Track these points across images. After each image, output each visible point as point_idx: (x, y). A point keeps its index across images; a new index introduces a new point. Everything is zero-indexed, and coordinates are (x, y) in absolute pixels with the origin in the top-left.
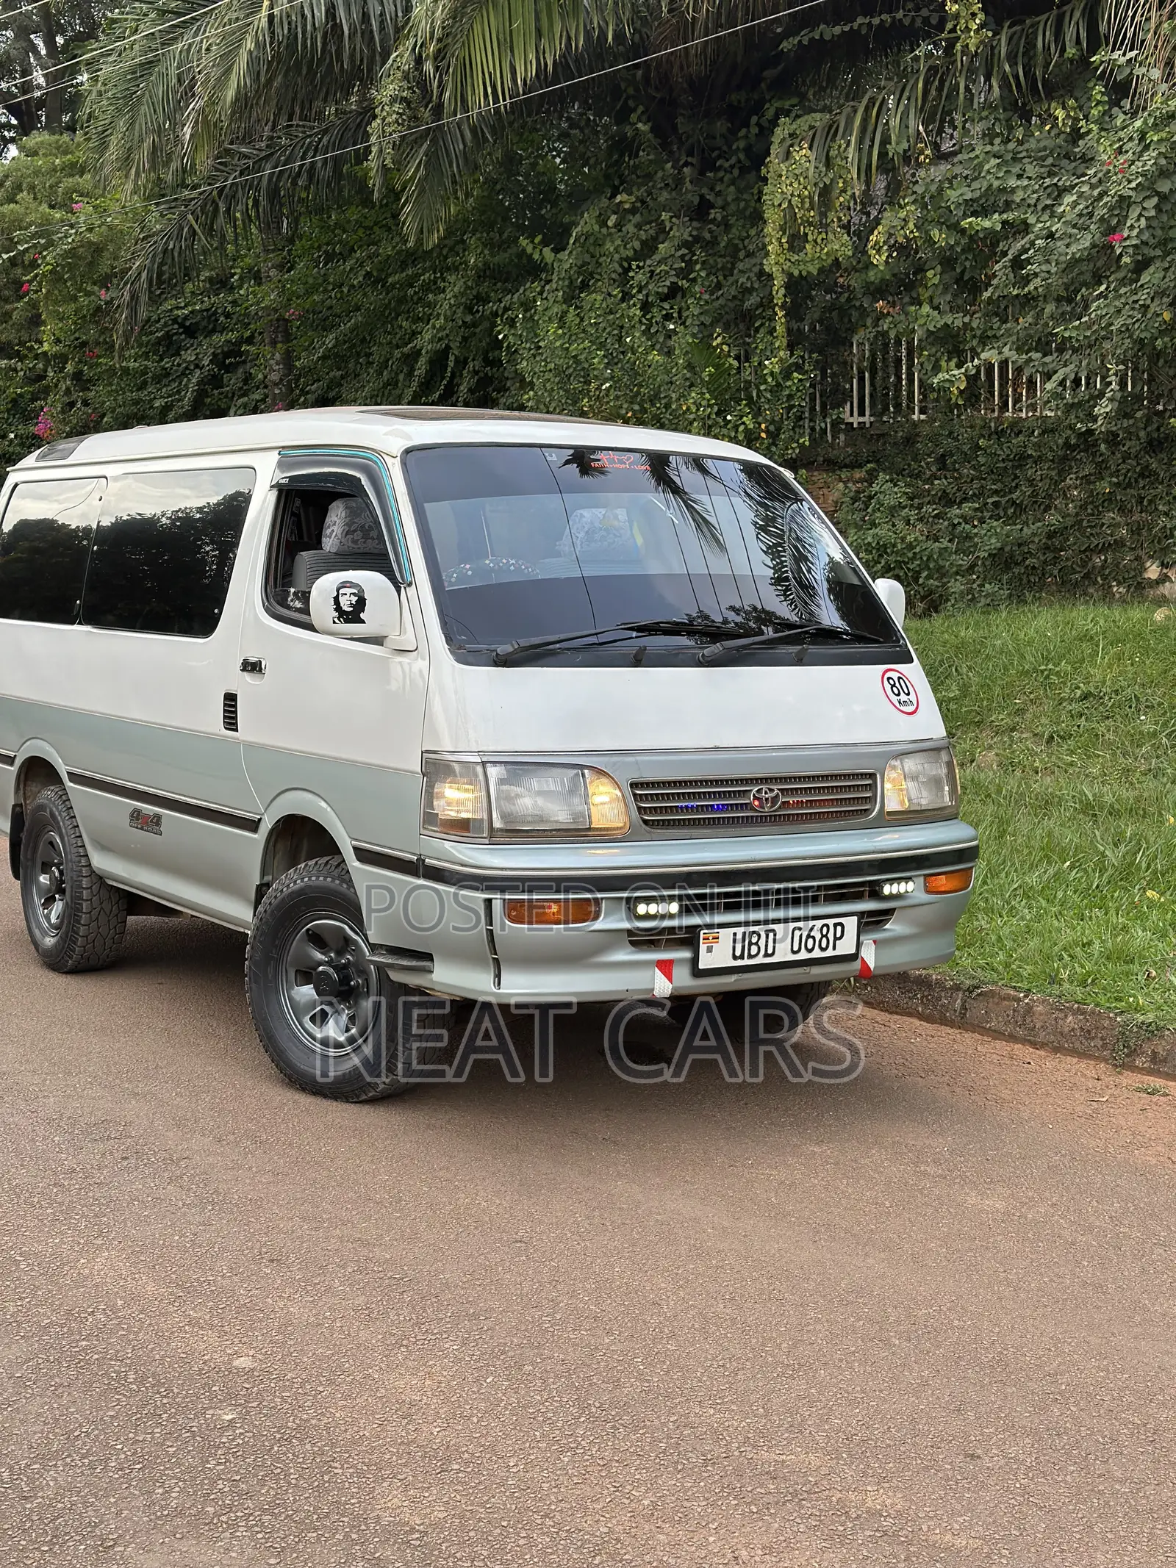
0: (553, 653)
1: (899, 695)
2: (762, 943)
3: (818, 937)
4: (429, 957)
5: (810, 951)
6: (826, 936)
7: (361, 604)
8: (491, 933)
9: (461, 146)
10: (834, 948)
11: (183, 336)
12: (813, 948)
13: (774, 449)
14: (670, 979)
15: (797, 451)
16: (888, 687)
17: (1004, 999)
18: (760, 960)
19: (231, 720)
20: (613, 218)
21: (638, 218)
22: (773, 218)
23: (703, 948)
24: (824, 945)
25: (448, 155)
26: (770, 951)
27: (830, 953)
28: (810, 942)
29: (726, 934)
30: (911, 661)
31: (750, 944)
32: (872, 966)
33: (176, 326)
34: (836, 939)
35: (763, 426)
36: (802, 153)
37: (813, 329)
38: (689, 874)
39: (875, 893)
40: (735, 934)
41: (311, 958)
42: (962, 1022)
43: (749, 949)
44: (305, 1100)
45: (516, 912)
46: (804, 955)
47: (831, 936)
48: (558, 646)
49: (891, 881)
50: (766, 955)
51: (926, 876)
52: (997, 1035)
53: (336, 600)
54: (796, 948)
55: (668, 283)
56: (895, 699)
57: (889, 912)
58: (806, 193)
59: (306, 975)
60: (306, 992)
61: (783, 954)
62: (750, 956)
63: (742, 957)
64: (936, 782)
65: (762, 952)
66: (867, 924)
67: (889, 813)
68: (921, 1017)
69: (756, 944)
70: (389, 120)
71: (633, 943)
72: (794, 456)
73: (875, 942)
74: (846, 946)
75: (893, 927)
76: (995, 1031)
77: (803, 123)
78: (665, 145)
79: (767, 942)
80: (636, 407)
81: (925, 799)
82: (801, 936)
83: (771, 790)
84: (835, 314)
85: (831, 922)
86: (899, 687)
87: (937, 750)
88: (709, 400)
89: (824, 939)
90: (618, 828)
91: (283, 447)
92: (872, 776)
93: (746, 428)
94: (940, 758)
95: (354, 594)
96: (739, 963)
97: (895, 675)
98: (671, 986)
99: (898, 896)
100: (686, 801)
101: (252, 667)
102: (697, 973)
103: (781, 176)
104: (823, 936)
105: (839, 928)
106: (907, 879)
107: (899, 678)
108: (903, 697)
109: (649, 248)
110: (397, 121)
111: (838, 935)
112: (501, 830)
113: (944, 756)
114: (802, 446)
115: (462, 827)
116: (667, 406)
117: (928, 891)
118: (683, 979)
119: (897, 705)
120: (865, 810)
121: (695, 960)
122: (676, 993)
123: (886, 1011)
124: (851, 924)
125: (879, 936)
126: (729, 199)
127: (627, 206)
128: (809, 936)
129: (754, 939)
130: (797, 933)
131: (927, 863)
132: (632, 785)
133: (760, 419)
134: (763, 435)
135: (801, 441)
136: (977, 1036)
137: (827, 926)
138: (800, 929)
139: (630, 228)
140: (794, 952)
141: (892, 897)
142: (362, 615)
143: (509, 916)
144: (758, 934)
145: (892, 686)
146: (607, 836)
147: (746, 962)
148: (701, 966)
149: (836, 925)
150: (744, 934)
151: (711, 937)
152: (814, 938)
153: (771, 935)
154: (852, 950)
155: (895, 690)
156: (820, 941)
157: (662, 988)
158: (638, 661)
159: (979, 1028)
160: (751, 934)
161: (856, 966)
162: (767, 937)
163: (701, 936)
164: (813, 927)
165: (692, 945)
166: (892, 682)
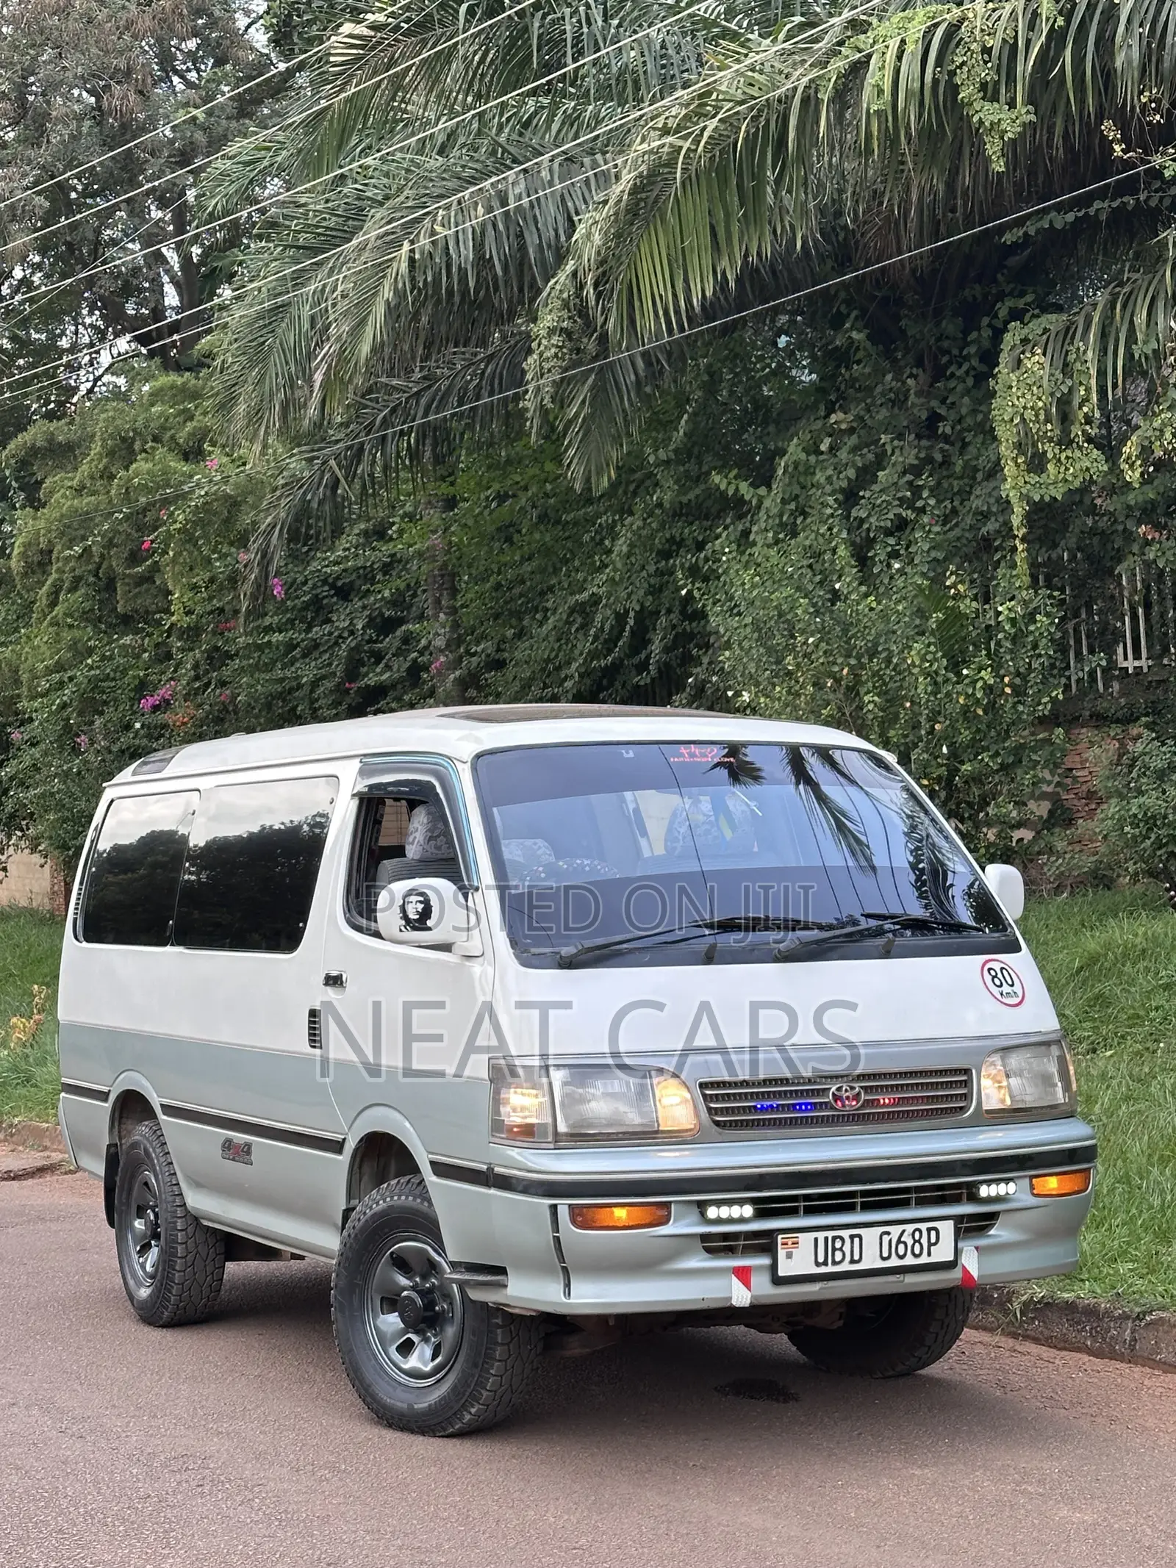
0: (619, 954)
1: (1001, 986)
2: (847, 1248)
3: (910, 1242)
4: (502, 1271)
5: (901, 1257)
6: (919, 1241)
8: (557, 1240)
9: (633, 377)
10: (929, 1254)
11: (335, 599)
12: (905, 1254)
13: (1021, 708)
14: (748, 1287)
15: (1049, 706)
16: (988, 978)
18: (846, 1267)
19: (315, 1037)
20: (827, 441)
21: (853, 441)
22: (1006, 435)
23: (781, 1253)
24: (917, 1251)
25: (619, 390)
26: (856, 1257)
27: (924, 1259)
28: (901, 1247)
29: (806, 1239)
30: (1018, 949)
31: (834, 1249)
32: (975, 1274)
33: (326, 588)
34: (930, 1245)
35: (1006, 680)
36: (1036, 362)
37: (1073, 558)
38: (761, 1176)
39: (974, 1198)
40: (816, 1240)
41: (397, 1284)
42: (1132, 1356)
43: (833, 1256)
44: (390, 1435)
45: (582, 1218)
46: (894, 1262)
47: (924, 1241)
48: (625, 946)
49: (989, 1182)
50: (852, 1261)
51: (1032, 1177)
52: (1167, 1367)
54: (885, 1254)
55: (891, 516)
56: (996, 991)
57: (993, 1216)
58: (1040, 404)
59: (392, 1302)
60: (392, 1321)
61: (871, 1261)
62: (834, 1263)
63: (825, 1263)
64: (1046, 1080)
65: (848, 1258)
66: (968, 1230)
67: (988, 1112)
68: (1090, 1352)
69: (841, 1249)
70: (547, 354)
71: (707, 1249)
72: (1046, 713)
73: (977, 1248)
74: (943, 1252)
75: (998, 1233)
76: (1165, 1363)
77: (1035, 327)
78: (888, 354)
79: (852, 1247)
80: (853, 662)
81: (1031, 1096)
82: (890, 1241)
83: (852, 1088)
84: (1096, 540)
85: (923, 1226)
86: (1000, 978)
87: (1047, 1044)
88: (934, 653)
89: (917, 1245)
90: (687, 1131)
91: (365, 755)
92: (967, 1072)
93: (985, 683)
94: (1050, 1052)
96: (823, 1270)
97: (997, 966)
98: (749, 1295)
99: (998, 1199)
101: (334, 981)
102: (778, 1281)
103: (1011, 387)
104: (915, 1241)
105: (933, 1233)
106: (1007, 1181)
107: (1002, 969)
108: (1006, 988)
109: (867, 475)
110: (556, 355)
111: (933, 1240)
112: (566, 1134)
113: (1055, 1050)
114: (1054, 700)
115: (528, 1132)
116: (888, 661)
117: (1034, 1195)
118: (762, 1288)
119: (999, 996)
120: (961, 1108)
121: (774, 1267)
122: (756, 1302)
123: (1055, 1347)
124: (947, 1228)
125: (982, 1242)
126: (964, 411)
127: (843, 426)
128: (899, 1241)
129: (838, 1245)
130: (886, 1238)
131: (1029, 1164)
132: (701, 1085)
133: (1002, 672)
134: (1008, 690)
135: (1054, 694)
136: (1148, 1370)
137: (919, 1230)
138: (888, 1233)
139: (843, 455)
140: (884, 1259)
141: (990, 1200)
143: (574, 1222)
144: (842, 1239)
145: (994, 977)
146: (676, 1138)
147: (830, 1269)
148: (781, 1273)
149: (929, 1230)
150: (826, 1239)
151: (790, 1242)
152: (905, 1244)
153: (857, 1240)
154: (950, 1257)
155: (998, 982)
156: (913, 1247)
157: (741, 1296)
158: (709, 958)
159: (1149, 1361)
160: (834, 1238)
161: (956, 1274)
162: (852, 1242)
163: (779, 1241)
164: (903, 1232)
165: (770, 1251)
166: (993, 973)
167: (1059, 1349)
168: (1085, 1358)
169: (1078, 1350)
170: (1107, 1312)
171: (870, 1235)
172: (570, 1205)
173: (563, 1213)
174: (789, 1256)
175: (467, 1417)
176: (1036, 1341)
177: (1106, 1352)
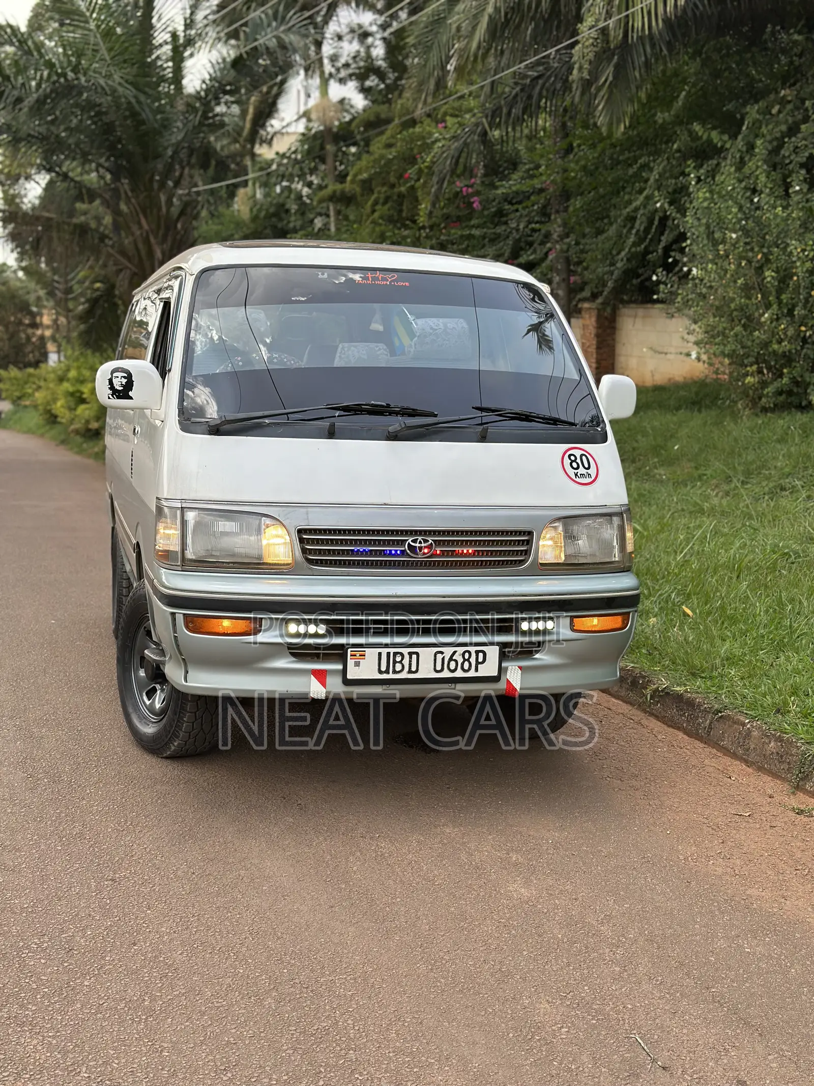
1: (578, 468)
2: (406, 662)
3: (460, 660)
5: (453, 671)
6: (468, 660)
7: (129, 385)
8: (176, 639)
9: (643, 59)
10: (477, 670)
12: (456, 669)
14: (324, 684)
16: (567, 461)
17: (735, 723)
18: (404, 675)
20: (777, 107)
23: (350, 663)
24: (466, 667)
26: (414, 669)
27: (472, 673)
28: (452, 664)
29: (372, 653)
30: (604, 439)
31: (395, 662)
32: (517, 685)
34: (478, 663)
38: (334, 603)
40: (380, 654)
42: (706, 738)
43: (394, 666)
45: (193, 625)
46: (446, 674)
47: (473, 660)
48: (265, 420)
50: (410, 672)
51: (571, 617)
52: (726, 751)
53: (111, 381)
54: (439, 668)
56: (571, 472)
60: (142, 675)
61: (426, 671)
62: (395, 672)
63: (387, 672)
64: (606, 544)
65: (406, 669)
67: (543, 565)
68: (685, 731)
71: (293, 655)
73: (520, 668)
74: (490, 669)
75: (542, 658)
76: (725, 748)
79: (410, 661)
82: (443, 659)
83: (426, 541)
85: (473, 649)
86: (579, 462)
87: (610, 515)
89: (466, 663)
90: (284, 564)
92: (530, 533)
94: (611, 523)
95: (124, 377)
96: (385, 676)
97: (578, 453)
98: (324, 690)
100: (359, 546)
101: (135, 432)
102: (347, 682)
104: (465, 660)
105: (481, 655)
107: (582, 455)
108: (582, 470)
111: (480, 660)
112: (191, 560)
113: (616, 521)
115: (166, 556)
117: (573, 630)
118: (335, 686)
119: (573, 477)
120: (518, 561)
121: (344, 671)
124: (493, 653)
125: (527, 663)
128: (451, 659)
129: (398, 659)
130: (439, 657)
131: (571, 607)
132: (300, 531)
136: (714, 751)
137: (469, 652)
138: (442, 653)
139: (783, 116)
140: (437, 671)
142: (130, 393)
143: (187, 627)
144: (402, 655)
145: (572, 461)
146: (276, 570)
147: (391, 676)
148: (349, 677)
149: (477, 652)
150: (388, 654)
151: (358, 654)
152: (456, 661)
153: (414, 656)
154: (495, 673)
155: (575, 465)
156: (463, 664)
157: (317, 690)
158: (331, 434)
159: (716, 745)
160: (395, 654)
161: (502, 685)
162: (411, 658)
163: (349, 653)
164: (455, 652)
165: (343, 659)
166: (573, 458)
167: (669, 726)
168: (681, 735)
169: (678, 729)
170: (700, 705)
171: (427, 654)
172: (184, 614)
173: (180, 619)
175: (173, 748)
176: (657, 717)
177: (692, 734)
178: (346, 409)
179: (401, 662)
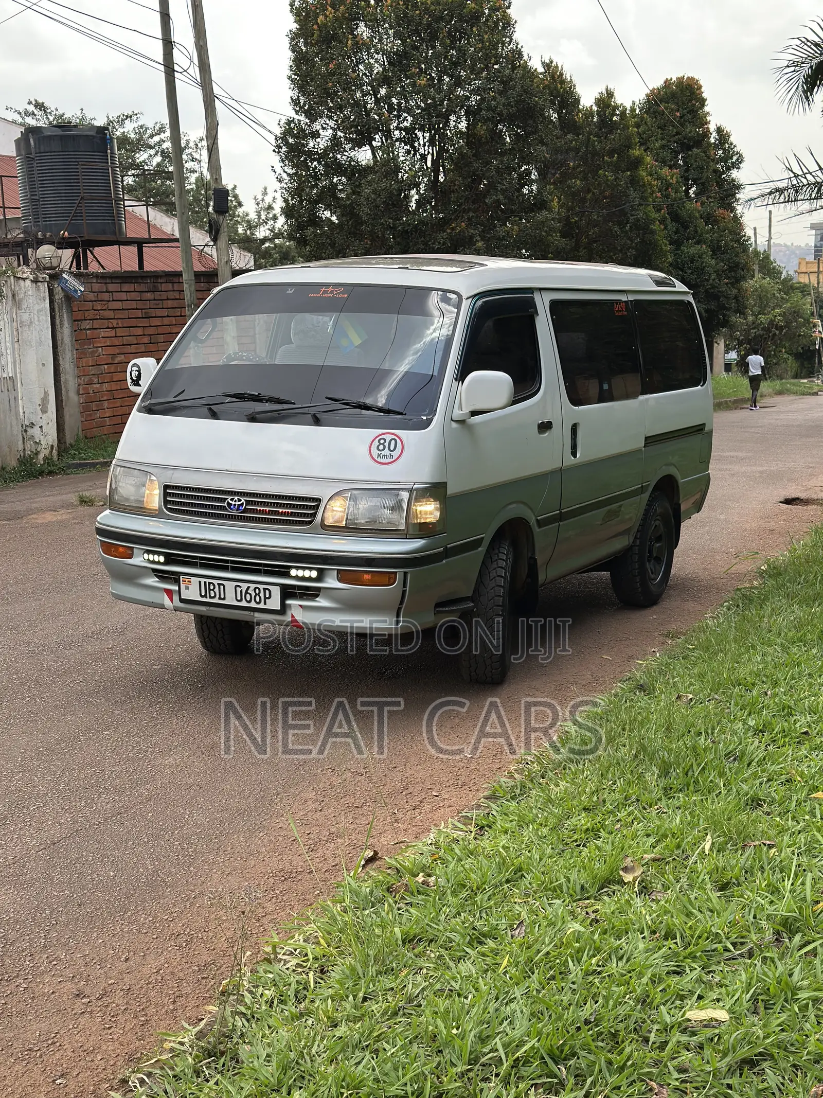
2: (217, 590)
3: (253, 594)
5: (248, 602)
6: (259, 595)
7: (139, 376)
10: (265, 603)
12: (250, 601)
14: (171, 600)
18: (216, 601)
23: (183, 586)
24: (258, 600)
26: (222, 597)
27: (262, 606)
28: (248, 596)
29: (195, 581)
31: (210, 590)
34: (265, 598)
38: (168, 541)
40: (200, 582)
43: (209, 593)
45: (104, 548)
46: (244, 603)
47: (262, 595)
49: (297, 568)
50: (220, 598)
51: (338, 570)
53: (131, 373)
54: (239, 598)
57: (316, 589)
61: (231, 600)
62: (211, 597)
63: (205, 596)
65: (218, 596)
73: (303, 606)
74: (274, 604)
79: (219, 590)
82: (241, 591)
83: (239, 500)
85: (261, 587)
89: (258, 597)
90: (154, 510)
92: (317, 500)
96: (204, 600)
98: (172, 605)
99: (303, 579)
102: (181, 600)
104: (256, 594)
105: (267, 592)
106: (311, 569)
111: (267, 596)
117: (339, 581)
118: (177, 602)
121: (180, 592)
124: (276, 592)
125: (307, 604)
128: (246, 592)
129: (212, 587)
130: (239, 589)
131: (329, 561)
132: (166, 487)
137: (259, 589)
138: (240, 587)
140: (238, 601)
141: (298, 578)
142: (140, 382)
144: (214, 585)
146: (149, 513)
147: (208, 600)
148: (183, 596)
149: (264, 590)
150: (205, 583)
151: (187, 580)
152: (250, 595)
153: (222, 587)
154: (280, 608)
156: (255, 597)
157: (169, 604)
160: (210, 583)
161: (288, 618)
162: (219, 588)
163: (181, 579)
164: (249, 588)
165: (177, 582)
166: (382, 441)
171: (230, 586)
172: (101, 540)
174: (187, 588)
178: (234, 396)
179: (213, 590)
